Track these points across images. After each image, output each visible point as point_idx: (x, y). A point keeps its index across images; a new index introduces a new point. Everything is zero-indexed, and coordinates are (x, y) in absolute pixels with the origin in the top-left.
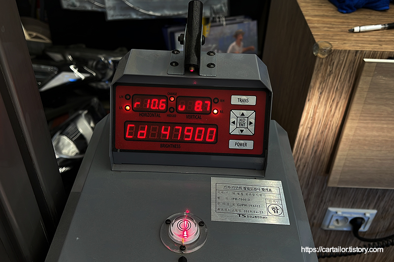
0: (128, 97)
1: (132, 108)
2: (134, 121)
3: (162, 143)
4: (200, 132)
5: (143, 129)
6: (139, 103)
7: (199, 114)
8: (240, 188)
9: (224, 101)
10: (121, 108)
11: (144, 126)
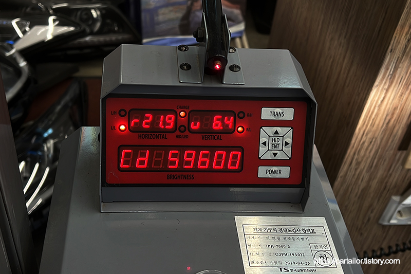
0: (122, 113)
2: (132, 146)
3: (170, 173)
5: (143, 155)
7: (218, 133)
9: (251, 115)
10: (113, 128)
11: (145, 151)
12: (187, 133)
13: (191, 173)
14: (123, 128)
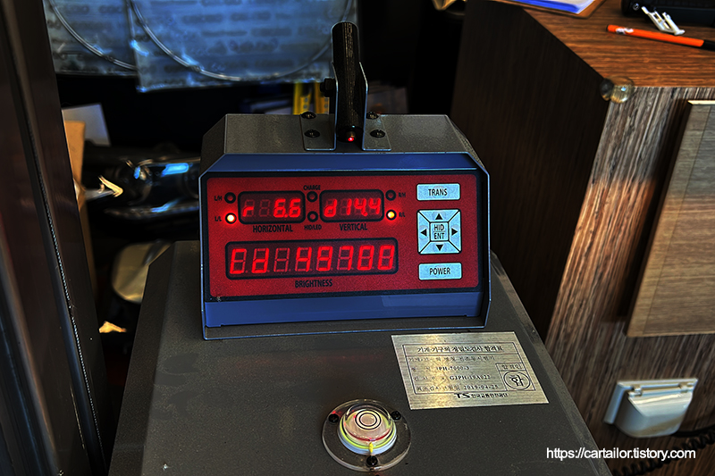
0: (231, 199)
1: (239, 217)
2: (245, 242)
3: (299, 279)
4: (366, 253)
5: (261, 255)
6: (252, 209)
7: (362, 221)
8: (446, 349)
9: (404, 195)
10: (218, 219)
11: (264, 250)
12: (319, 221)
13: (329, 278)
14: (231, 218)
